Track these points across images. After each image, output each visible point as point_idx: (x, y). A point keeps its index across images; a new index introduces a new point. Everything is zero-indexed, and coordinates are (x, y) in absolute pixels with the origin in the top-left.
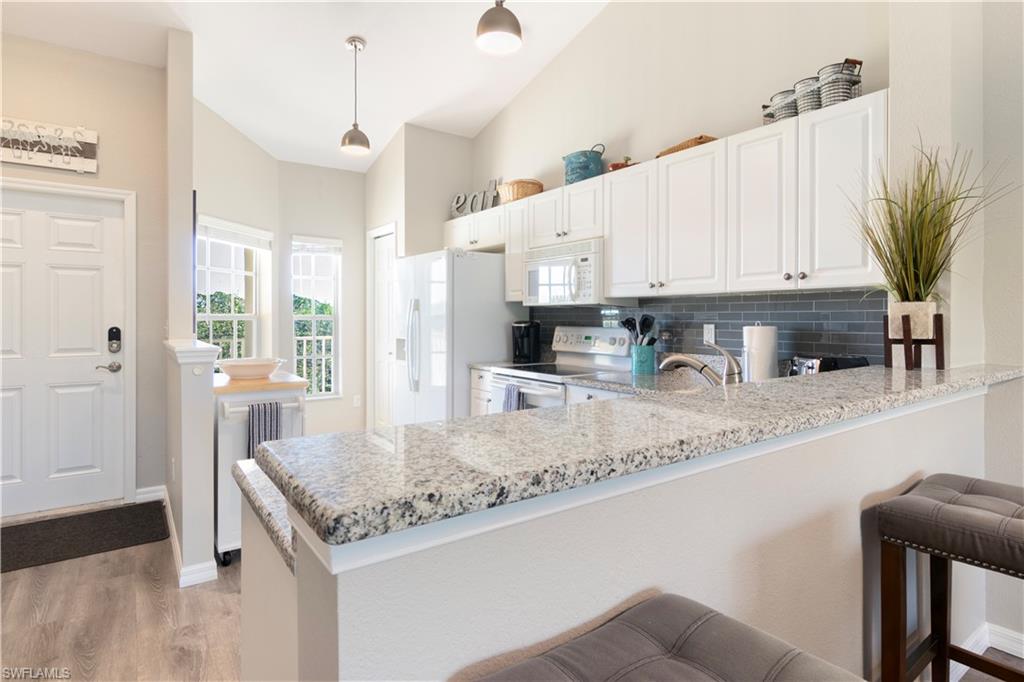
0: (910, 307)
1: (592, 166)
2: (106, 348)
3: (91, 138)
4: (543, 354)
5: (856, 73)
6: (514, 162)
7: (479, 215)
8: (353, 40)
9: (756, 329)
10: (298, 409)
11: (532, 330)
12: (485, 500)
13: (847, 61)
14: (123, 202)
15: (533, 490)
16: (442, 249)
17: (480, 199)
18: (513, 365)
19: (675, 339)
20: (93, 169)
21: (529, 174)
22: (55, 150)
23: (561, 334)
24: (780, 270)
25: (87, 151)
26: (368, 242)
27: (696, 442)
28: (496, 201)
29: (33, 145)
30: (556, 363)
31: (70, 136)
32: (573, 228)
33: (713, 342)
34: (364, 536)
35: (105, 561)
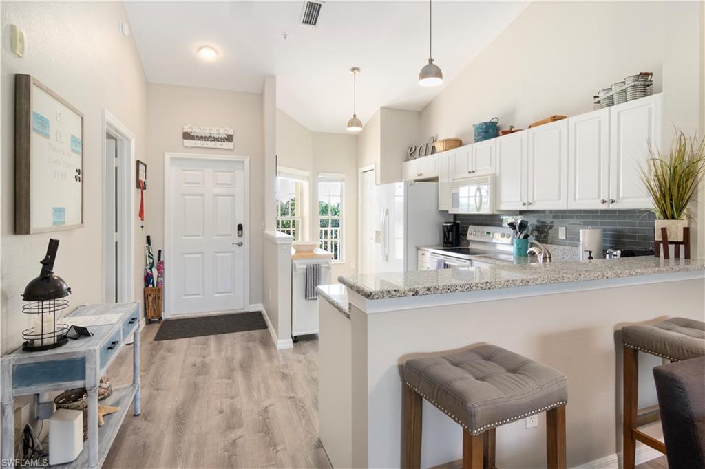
0: (668, 223)
1: (490, 131)
2: (237, 234)
3: (230, 132)
4: (461, 242)
5: (649, 80)
6: (445, 128)
7: (424, 159)
8: (353, 70)
9: (587, 231)
10: (328, 268)
11: (454, 228)
12: (411, 293)
13: (641, 74)
14: (244, 162)
15: (427, 292)
16: (401, 181)
17: (424, 148)
18: (442, 248)
19: (542, 235)
20: (232, 147)
21: (452, 135)
22: (216, 139)
23: (472, 230)
24: (599, 197)
25: (229, 138)
26: (360, 175)
27: (494, 283)
28: (434, 151)
29: (208, 138)
30: (469, 247)
31: (222, 132)
32: (478, 169)
33: (564, 238)
34: (377, 298)
35: (243, 336)
